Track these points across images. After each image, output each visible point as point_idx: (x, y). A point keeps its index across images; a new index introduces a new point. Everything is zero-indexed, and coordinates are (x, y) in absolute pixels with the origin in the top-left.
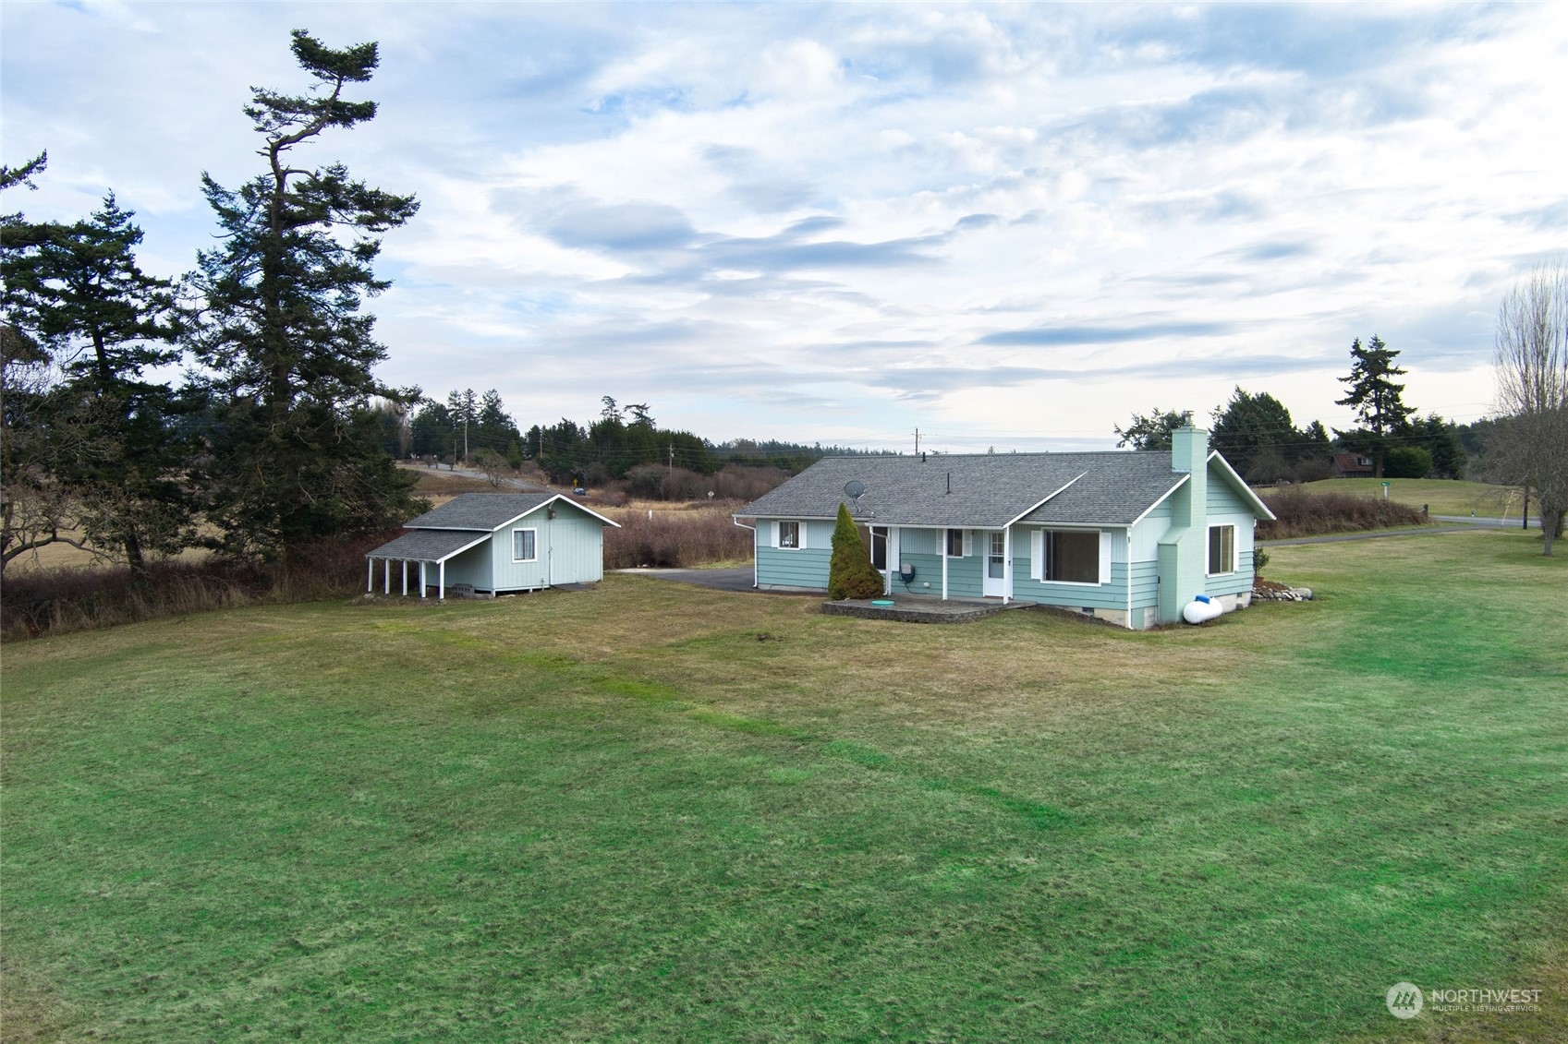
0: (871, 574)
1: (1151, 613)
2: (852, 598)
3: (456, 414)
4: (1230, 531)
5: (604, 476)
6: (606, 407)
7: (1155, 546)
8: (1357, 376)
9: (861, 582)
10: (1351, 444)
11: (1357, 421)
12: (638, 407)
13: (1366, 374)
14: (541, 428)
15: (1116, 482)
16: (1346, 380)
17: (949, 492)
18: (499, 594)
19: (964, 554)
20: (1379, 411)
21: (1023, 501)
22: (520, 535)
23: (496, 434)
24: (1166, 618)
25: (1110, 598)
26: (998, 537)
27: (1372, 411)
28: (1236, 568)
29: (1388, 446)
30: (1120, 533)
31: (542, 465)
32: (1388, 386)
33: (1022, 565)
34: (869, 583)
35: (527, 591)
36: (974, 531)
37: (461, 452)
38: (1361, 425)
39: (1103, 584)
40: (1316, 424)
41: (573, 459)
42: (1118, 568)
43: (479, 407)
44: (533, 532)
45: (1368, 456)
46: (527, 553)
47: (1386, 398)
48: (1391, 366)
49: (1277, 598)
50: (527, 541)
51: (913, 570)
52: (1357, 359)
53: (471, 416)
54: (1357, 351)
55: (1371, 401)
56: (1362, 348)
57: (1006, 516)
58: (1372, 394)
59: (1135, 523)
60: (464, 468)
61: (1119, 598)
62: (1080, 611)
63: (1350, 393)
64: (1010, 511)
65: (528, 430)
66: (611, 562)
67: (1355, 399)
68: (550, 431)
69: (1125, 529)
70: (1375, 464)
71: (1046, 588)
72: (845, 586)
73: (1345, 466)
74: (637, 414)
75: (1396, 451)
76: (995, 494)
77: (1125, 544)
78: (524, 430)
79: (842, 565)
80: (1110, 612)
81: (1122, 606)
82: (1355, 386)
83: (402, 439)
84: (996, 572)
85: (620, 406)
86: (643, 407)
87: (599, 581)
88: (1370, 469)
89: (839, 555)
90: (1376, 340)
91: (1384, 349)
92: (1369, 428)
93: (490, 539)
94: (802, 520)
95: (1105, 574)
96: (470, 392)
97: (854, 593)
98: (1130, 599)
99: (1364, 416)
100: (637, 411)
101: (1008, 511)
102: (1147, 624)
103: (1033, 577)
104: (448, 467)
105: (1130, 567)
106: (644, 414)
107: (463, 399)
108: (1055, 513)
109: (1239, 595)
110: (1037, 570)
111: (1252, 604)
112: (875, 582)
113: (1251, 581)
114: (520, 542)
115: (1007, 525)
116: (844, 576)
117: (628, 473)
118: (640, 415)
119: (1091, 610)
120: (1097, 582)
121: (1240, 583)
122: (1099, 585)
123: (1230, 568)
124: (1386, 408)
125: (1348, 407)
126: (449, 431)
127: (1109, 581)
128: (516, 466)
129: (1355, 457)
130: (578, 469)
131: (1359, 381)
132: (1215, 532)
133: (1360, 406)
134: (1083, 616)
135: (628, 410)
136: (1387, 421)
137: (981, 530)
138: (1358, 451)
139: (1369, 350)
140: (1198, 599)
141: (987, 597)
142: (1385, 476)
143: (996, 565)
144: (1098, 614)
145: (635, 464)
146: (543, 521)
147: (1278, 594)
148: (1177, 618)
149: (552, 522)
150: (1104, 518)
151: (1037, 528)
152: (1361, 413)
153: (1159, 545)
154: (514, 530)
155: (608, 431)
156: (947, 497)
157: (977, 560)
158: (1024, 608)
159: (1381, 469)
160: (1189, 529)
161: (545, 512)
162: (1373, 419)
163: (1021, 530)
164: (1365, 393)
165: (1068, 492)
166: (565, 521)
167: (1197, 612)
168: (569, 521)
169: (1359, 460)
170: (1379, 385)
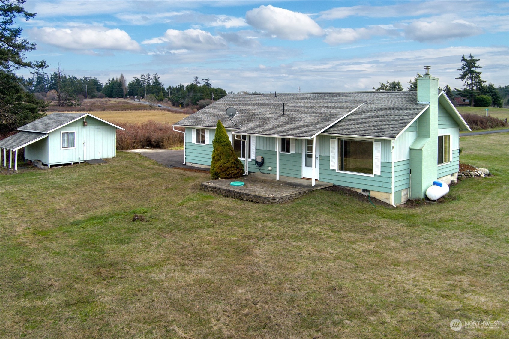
0: (235, 163)
1: (405, 192)
2: (222, 178)
3: (143, 82)
4: (447, 138)
5: (190, 104)
6: (195, 79)
7: (407, 150)
8: (463, 68)
9: (228, 168)
10: (461, 94)
11: (464, 85)
12: (206, 80)
13: (467, 68)
14: (172, 87)
15: (382, 109)
16: (459, 70)
17: (284, 114)
18: (52, 166)
19: (291, 152)
20: (472, 81)
21: (325, 121)
22: (66, 135)
23: (156, 89)
24: (414, 197)
25: (380, 184)
26: (310, 142)
27: (470, 82)
28: (451, 160)
29: (476, 95)
30: (386, 143)
31: (170, 99)
32: (476, 72)
33: (324, 160)
34: (233, 169)
35: (70, 164)
36: (296, 139)
37: (144, 95)
38: (465, 87)
39: (375, 175)
40: (447, 86)
41: (180, 97)
42: (386, 166)
43: (152, 79)
44: (74, 133)
45: (468, 98)
46: (70, 144)
47: (475, 77)
48: (476, 65)
49: (472, 175)
50: (70, 138)
51: (263, 159)
52: (464, 63)
53: (149, 83)
54: (464, 59)
55: (469, 78)
56: (465, 58)
57: (314, 130)
58: (469, 75)
59: (397, 137)
60: (144, 101)
61: (386, 185)
62: (360, 191)
63: (461, 75)
64: (316, 127)
65: (168, 87)
66: (120, 146)
67: (463, 77)
68: (175, 88)
69: (390, 141)
70: (470, 101)
71: (339, 175)
72: (219, 170)
73: (458, 102)
74: (206, 82)
75: (478, 97)
76: (310, 116)
77: (390, 150)
78: (166, 87)
79: (218, 158)
80: (380, 193)
81: (388, 190)
82: (463, 72)
83: (124, 90)
84: (308, 164)
85: (199, 80)
86: (207, 80)
87: (113, 158)
88: (468, 103)
89: (216, 152)
90: (471, 55)
91: (474, 58)
92: (468, 88)
93: (48, 137)
94: (207, 129)
95: (377, 169)
96: (148, 75)
97: (224, 175)
98: (393, 186)
99: (466, 83)
100: (206, 81)
101: (315, 127)
102: (403, 200)
103: (331, 168)
104: (138, 100)
105: (393, 165)
106: (208, 82)
107: (146, 77)
108: (345, 129)
109: (452, 175)
110: (334, 164)
111: (458, 179)
112: (237, 168)
113: (458, 166)
114: (66, 138)
115: (314, 136)
116: (218, 164)
117: (198, 103)
118: (207, 82)
119: (368, 191)
120: (372, 174)
121: (452, 168)
122: (373, 176)
123: (447, 160)
124: (475, 81)
125: (460, 80)
126: (141, 88)
127: (379, 174)
128: (161, 100)
129: (462, 99)
130: (182, 101)
131: (464, 70)
132: (440, 139)
133: (465, 80)
134: (362, 196)
135: (203, 81)
136: (475, 85)
137: (301, 140)
138: (464, 97)
139: (468, 59)
140: (435, 183)
141: (304, 178)
142: (475, 106)
143: (309, 159)
144: (372, 194)
145: (201, 99)
146: (80, 127)
147: (472, 173)
148: (422, 197)
149: (86, 127)
150: (376, 133)
151: (334, 138)
152: (465, 82)
153: (410, 149)
154: (62, 132)
155: (192, 88)
156: (282, 117)
157: (299, 155)
158: (325, 189)
159: (473, 103)
160: (429, 139)
161: (82, 123)
162: (470, 85)
163: (323, 139)
164: (467, 75)
165: (353, 115)
166: (93, 127)
167: (435, 193)
168: (96, 127)
169: (464, 100)
170: (471, 72)
